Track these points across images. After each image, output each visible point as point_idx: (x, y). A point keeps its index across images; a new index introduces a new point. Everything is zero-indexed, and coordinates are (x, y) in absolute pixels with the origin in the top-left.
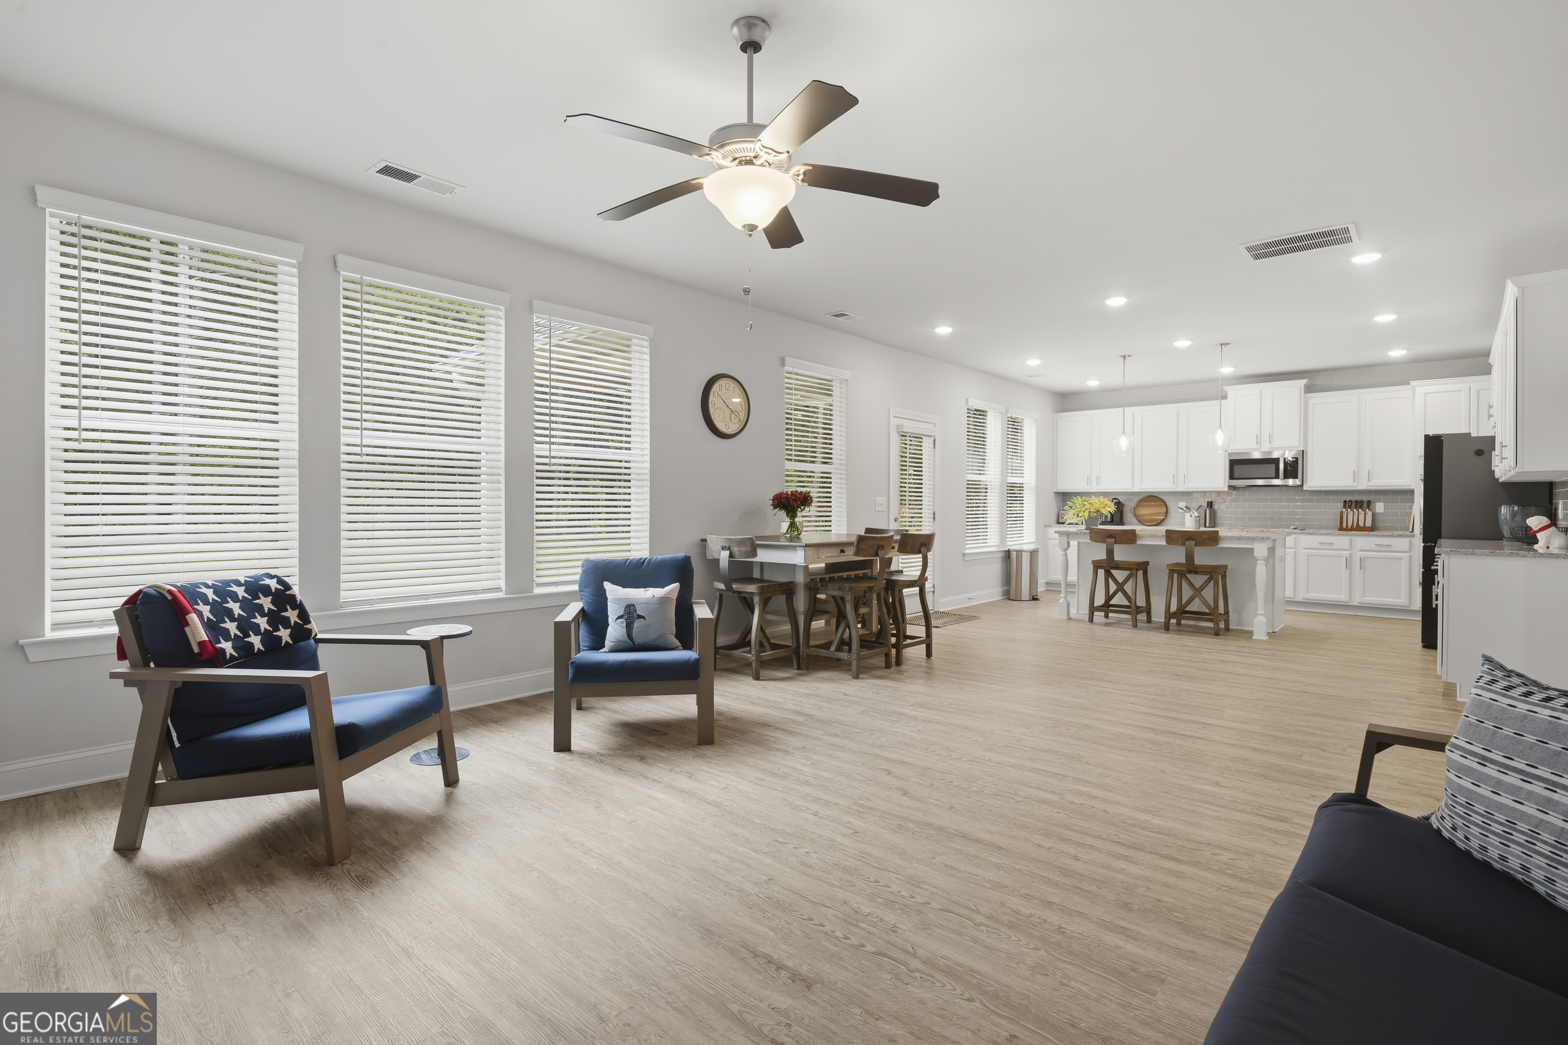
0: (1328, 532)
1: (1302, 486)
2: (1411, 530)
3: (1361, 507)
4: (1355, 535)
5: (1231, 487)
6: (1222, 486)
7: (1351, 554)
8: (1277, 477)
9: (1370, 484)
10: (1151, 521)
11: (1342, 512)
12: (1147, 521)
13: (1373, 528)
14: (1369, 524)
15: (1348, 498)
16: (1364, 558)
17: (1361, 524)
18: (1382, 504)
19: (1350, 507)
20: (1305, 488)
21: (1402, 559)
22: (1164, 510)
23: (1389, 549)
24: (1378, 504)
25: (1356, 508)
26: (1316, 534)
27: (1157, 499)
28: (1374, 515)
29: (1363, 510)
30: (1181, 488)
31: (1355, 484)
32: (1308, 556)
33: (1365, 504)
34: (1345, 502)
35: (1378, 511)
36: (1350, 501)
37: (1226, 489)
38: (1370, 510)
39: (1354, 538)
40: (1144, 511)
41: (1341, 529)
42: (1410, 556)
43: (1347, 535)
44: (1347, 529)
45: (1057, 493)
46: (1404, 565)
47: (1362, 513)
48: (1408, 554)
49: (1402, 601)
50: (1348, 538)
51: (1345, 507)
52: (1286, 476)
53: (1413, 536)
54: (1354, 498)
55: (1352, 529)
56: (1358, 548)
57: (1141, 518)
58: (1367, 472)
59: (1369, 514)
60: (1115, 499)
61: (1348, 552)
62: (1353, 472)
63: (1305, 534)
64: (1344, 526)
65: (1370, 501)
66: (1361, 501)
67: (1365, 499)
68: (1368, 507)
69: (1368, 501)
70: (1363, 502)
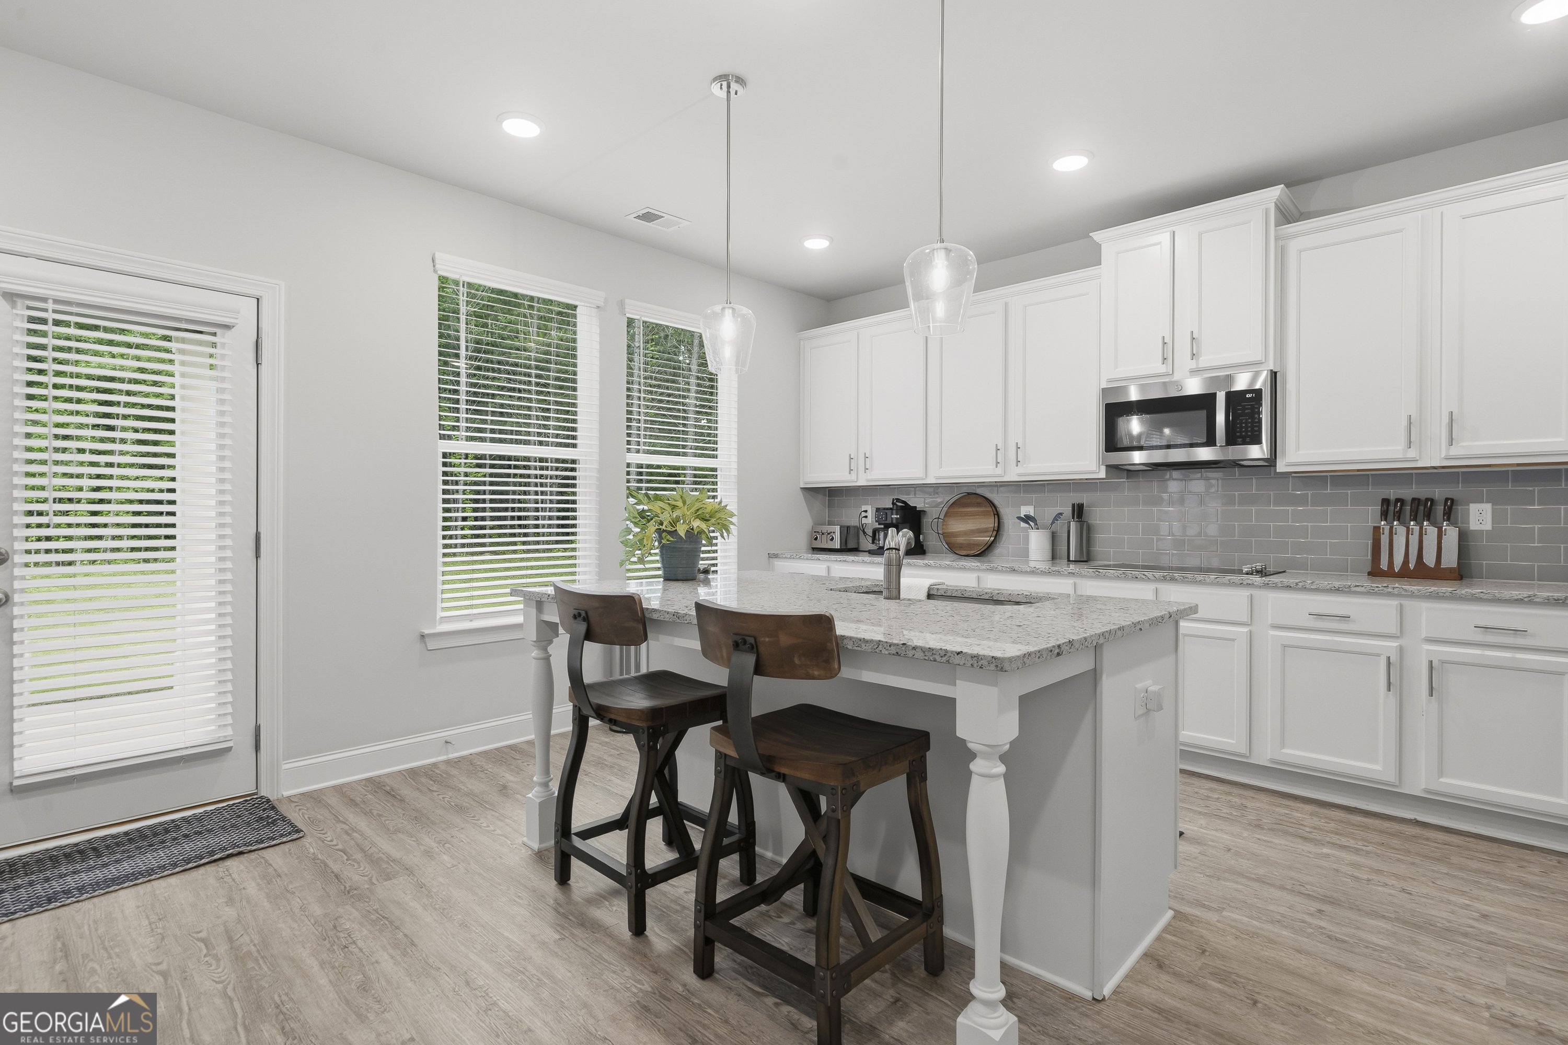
0: (1337, 584)
1: (1271, 461)
3: (1428, 516)
4: (1413, 596)
5: (1113, 469)
6: (1094, 467)
7: (1401, 649)
8: (1210, 441)
9: (1455, 451)
10: (970, 546)
11: (1377, 529)
12: (961, 546)
13: (1459, 574)
14: (1450, 559)
15: (1393, 493)
16: (1443, 662)
17: (1430, 560)
18: (1487, 507)
19: (1399, 516)
20: (1281, 467)
22: (990, 523)
23: (1520, 641)
24: (1474, 508)
25: (1415, 519)
26: (1304, 589)
27: (979, 500)
28: (1464, 537)
29: (1433, 524)
30: (1013, 475)
31: (1412, 454)
32: (1285, 646)
33: (1440, 509)
34: (1386, 502)
35: (1474, 525)
36: (1397, 500)
37: (1102, 474)
38: (1454, 524)
39: (1408, 604)
40: (960, 526)
41: (1375, 572)
43: (1390, 595)
44: (1390, 574)
45: (812, 492)
47: (1431, 532)
50: (1394, 603)
51: (1384, 515)
52: (1232, 439)
54: (1407, 493)
55: (1405, 574)
56: (1424, 635)
57: (953, 540)
58: (1445, 420)
59: (1451, 534)
60: (898, 500)
61: (1394, 644)
62: (1404, 423)
63: (1275, 587)
64: (1384, 565)
65: (1452, 500)
66: (1427, 500)
67: (1439, 493)
68: (1449, 514)
69: (1447, 499)
70: (1432, 500)
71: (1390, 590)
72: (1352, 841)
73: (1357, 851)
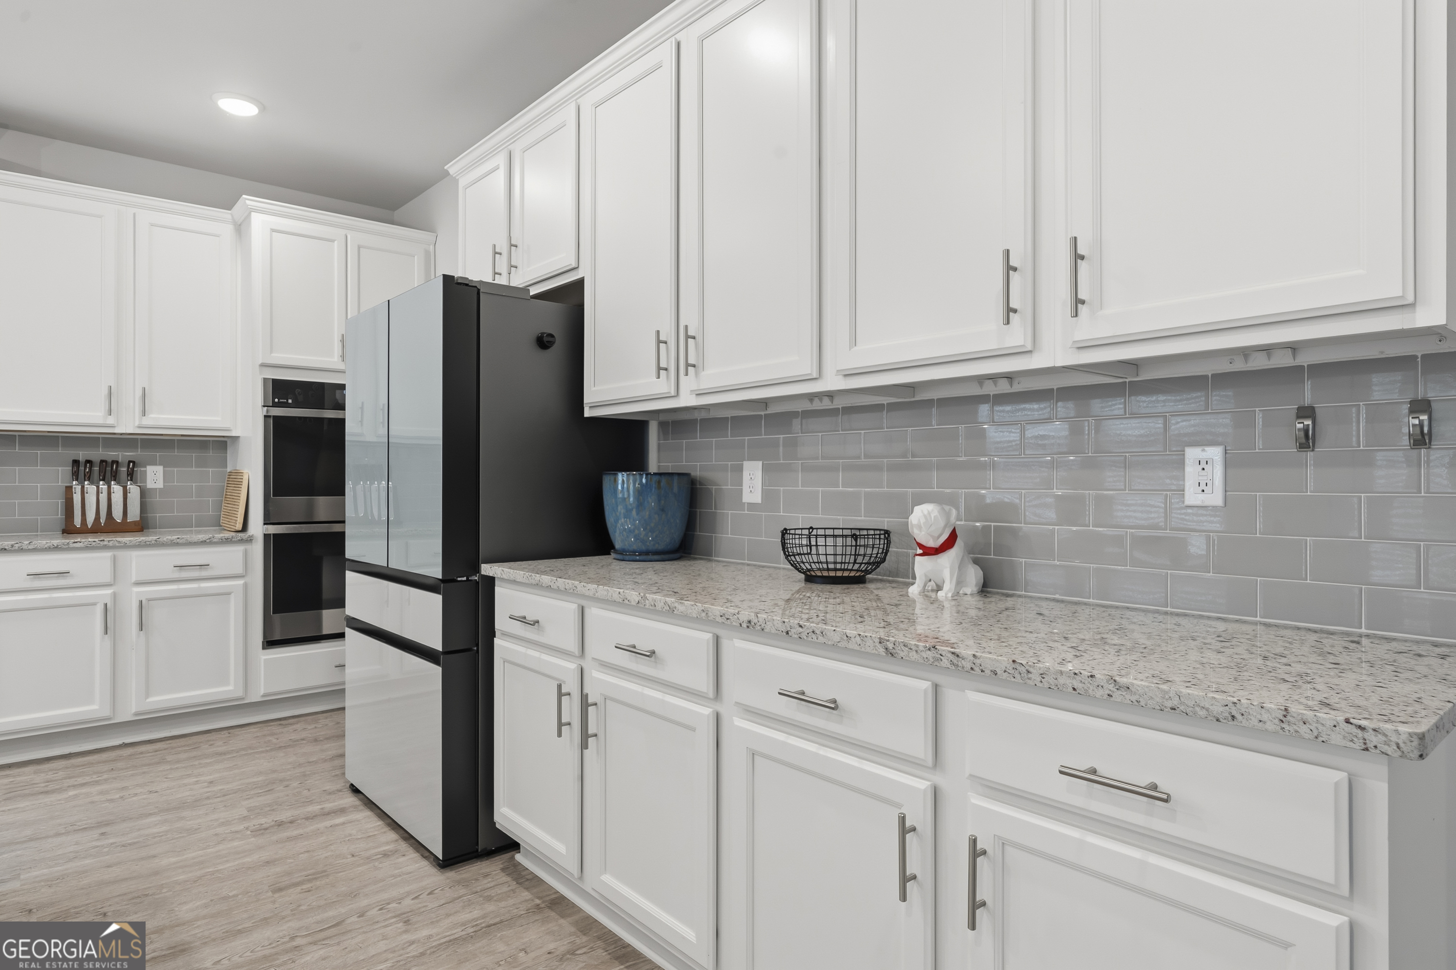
0: (55, 542)
2: (239, 526)
3: (115, 476)
4: (126, 547)
7: (115, 596)
9: (146, 421)
11: (69, 488)
13: (141, 526)
14: (134, 514)
15: (82, 455)
16: (149, 600)
17: (118, 515)
18: (159, 469)
19: (89, 477)
21: (229, 594)
23: (204, 573)
24: (150, 469)
25: (103, 480)
26: (22, 550)
28: (143, 493)
29: (119, 483)
31: (110, 420)
33: (124, 469)
34: (76, 463)
35: (150, 485)
36: (87, 462)
38: (136, 483)
39: (121, 554)
41: (74, 531)
42: (246, 586)
43: (106, 548)
44: (87, 532)
46: (234, 605)
47: (117, 489)
48: (241, 582)
49: (231, 688)
50: (108, 554)
51: (76, 475)
53: (250, 540)
54: (97, 454)
55: (96, 529)
56: (134, 580)
58: (139, 393)
59: (134, 491)
61: (108, 591)
62: (105, 392)
64: (81, 524)
65: (134, 462)
66: (113, 462)
67: (122, 455)
68: (131, 475)
69: (130, 462)
70: (117, 462)
71: (105, 543)
72: (88, 778)
73: (97, 783)
